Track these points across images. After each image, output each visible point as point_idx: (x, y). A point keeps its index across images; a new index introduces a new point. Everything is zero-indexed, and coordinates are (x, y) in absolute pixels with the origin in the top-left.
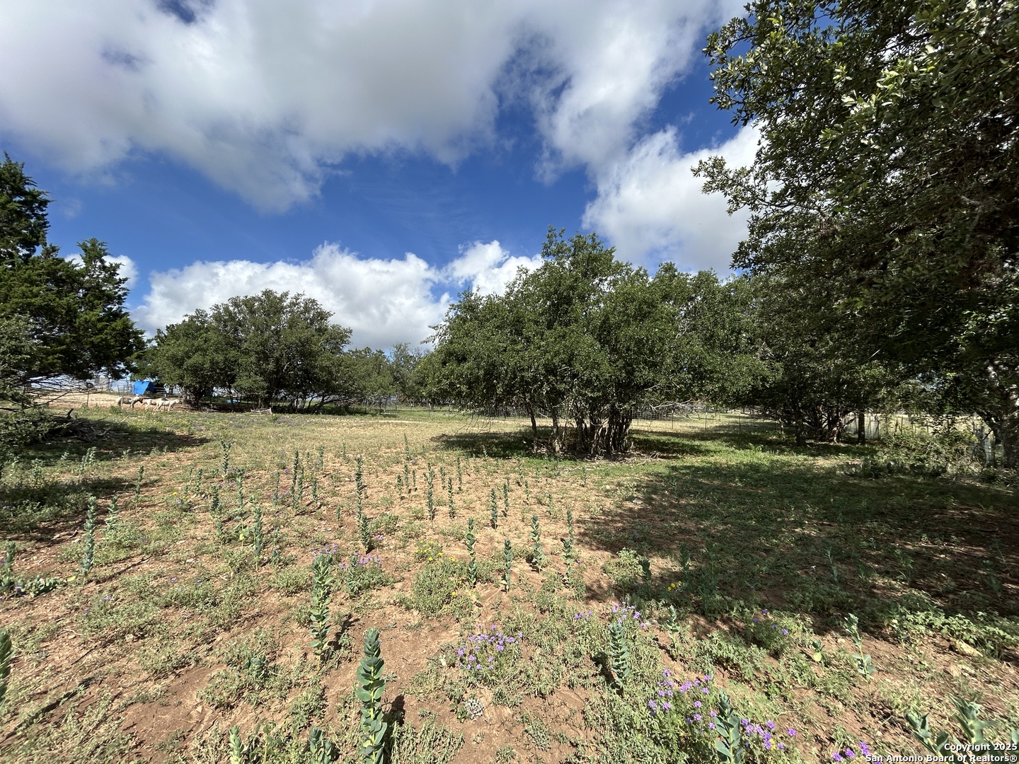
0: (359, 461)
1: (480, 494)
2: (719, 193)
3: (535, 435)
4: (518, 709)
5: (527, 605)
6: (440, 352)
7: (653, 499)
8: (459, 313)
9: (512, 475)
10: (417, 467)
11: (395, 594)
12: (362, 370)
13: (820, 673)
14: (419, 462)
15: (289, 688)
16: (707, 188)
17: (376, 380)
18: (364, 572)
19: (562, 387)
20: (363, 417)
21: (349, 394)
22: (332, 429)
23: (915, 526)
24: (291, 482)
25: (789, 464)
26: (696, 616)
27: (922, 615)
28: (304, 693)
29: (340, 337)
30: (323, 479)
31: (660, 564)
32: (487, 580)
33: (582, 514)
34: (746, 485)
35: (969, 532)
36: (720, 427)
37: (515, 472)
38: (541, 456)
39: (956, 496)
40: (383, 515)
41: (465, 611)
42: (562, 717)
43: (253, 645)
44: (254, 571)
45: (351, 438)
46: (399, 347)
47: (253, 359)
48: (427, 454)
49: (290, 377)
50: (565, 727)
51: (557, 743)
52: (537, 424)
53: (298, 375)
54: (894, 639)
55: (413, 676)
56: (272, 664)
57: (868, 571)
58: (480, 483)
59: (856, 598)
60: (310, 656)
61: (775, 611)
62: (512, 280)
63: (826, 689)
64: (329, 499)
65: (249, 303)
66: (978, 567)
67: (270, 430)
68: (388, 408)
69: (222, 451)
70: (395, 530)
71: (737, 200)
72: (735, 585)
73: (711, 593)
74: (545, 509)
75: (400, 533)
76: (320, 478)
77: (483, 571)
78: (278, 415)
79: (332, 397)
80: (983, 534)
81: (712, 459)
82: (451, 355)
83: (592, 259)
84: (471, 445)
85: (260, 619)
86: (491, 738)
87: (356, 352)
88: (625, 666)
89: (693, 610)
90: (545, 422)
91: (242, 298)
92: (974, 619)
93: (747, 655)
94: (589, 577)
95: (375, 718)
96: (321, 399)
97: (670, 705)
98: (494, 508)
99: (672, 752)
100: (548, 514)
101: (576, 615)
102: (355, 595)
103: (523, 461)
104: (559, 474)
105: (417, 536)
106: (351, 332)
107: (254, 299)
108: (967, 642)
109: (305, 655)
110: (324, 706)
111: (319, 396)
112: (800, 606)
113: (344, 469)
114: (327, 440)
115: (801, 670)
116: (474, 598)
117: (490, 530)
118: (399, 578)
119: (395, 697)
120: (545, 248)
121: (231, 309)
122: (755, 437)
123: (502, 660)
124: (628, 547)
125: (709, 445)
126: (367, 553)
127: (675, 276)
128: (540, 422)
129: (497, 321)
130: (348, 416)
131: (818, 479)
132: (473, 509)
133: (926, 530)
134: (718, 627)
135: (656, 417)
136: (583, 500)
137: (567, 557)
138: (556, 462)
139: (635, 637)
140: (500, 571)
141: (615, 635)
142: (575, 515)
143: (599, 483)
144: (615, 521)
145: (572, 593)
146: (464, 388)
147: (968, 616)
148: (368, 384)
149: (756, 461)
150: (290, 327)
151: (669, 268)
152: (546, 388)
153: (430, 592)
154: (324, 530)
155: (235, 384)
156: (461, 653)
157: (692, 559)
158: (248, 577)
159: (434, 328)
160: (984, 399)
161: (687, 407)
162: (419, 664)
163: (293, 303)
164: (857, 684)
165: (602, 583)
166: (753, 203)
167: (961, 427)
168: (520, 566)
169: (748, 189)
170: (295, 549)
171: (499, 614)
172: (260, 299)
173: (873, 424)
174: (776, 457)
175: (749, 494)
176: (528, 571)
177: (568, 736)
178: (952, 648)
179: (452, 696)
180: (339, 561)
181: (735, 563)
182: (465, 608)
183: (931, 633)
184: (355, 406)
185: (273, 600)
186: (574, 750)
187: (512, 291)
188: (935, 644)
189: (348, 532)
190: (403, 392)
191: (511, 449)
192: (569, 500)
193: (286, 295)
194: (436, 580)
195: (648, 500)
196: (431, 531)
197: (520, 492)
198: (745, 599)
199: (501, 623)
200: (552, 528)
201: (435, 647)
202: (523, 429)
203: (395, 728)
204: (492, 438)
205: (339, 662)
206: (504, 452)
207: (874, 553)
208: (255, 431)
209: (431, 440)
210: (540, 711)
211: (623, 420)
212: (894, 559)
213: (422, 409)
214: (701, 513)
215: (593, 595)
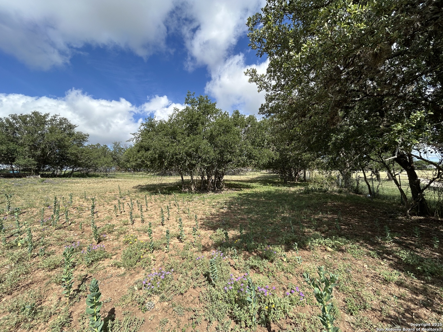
0: (93, 199)
1: (156, 211)
2: (254, 83)
3: (183, 184)
4: (171, 302)
5: (177, 257)
6: (136, 146)
7: (231, 207)
8: (146, 128)
9: (172, 202)
10: (125, 201)
11: (112, 262)
12: (95, 155)
13: (285, 265)
14: (127, 198)
15: (50, 316)
16: (250, 81)
17: (103, 159)
18: (95, 253)
19: (194, 162)
20: (96, 178)
21: (88, 167)
22: (78, 185)
23: (318, 210)
24: (53, 213)
25: (281, 191)
26: (245, 252)
27: (317, 240)
28: (59, 317)
29: (82, 138)
30: (73, 210)
31: (232, 233)
32: (158, 249)
33: (202, 216)
34: (266, 200)
35: (333, 210)
36: (258, 177)
37: (174, 200)
38: (186, 192)
39: (330, 198)
40: (107, 224)
41: (147, 264)
42: (190, 301)
43: (27, 299)
44: (28, 261)
45: (89, 189)
46: (115, 144)
47: (27, 149)
48: (131, 195)
49: (52, 158)
50: (191, 305)
51: (187, 312)
52: (184, 179)
53: (56, 157)
54: (309, 250)
55: (120, 297)
56: (39, 306)
57: (303, 227)
58: (157, 206)
59: (298, 237)
60: (63, 299)
61: (272, 246)
62: (171, 114)
63: (287, 271)
64: (76, 220)
65: (23, 118)
66: (334, 222)
67: (40, 186)
68: (110, 173)
69: (6, 200)
70: (113, 231)
71: (261, 87)
72: (260, 238)
73: (251, 242)
74: (186, 215)
75: (116, 233)
76: (71, 209)
77: (156, 245)
78: (44, 179)
79: (78, 169)
80: (337, 210)
81: (254, 190)
82: (142, 147)
83: (206, 107)
84: (152, 189)
85: (32, 285)
86: (158, 317)
87: (92, 146)
88: (216, 275)
89: (244, 249)
90: (187, 178)
91: (18, 115)
92: (331, 239)
93: (261, 263)
94: (204, 242)
95: (97, 320)
96: (71, 170)
97: (233, 287)
98: (163, 217)
99: (232, 305)
100: (188, 217)
101: (198, 258)
102: (90, 265)
103: (177, 195)
104: (193, 200)
105: (125, 233)
106: (88, 135)
107: (27, 116)
108: (329, 247)
109: (60, 298)
110: (71, 321)
111: (71, 168)
112: (281, 243)
113: (85, 204)
114: (75, 190)
115: (279, 265)
116: (152, 258)
117: (161, 227)
118: (114, 253)
119: (111, 309)
120: (186, 100)
121: (11, 120)
122: (270, 181)
123: (164, 282)
124: (220, 227)
125: (254, 184)
126: (97, 244)
127: (239, 116)
128: (185, 178)
129: (164, 132)
130: (88, 178)
131: (290, 195)
132: (153, 218)
133: (321, 211)
134: (253, 255)
135: (234, 174)
136: (203, 210)
137: (194, 234)
138: (192, 195)
139: (221, 263)
140: (165, 244)
141: (212, 263)
142: (199, 217)
143: (210, 203)
144: (216, 218)
145: (197, 249)
146: (149, 163)
147: (330, 238)
148: (99, 162)
149: (270, 190)
150: (51, 132)
151: (237, 113)
152: (187, 163)
153: (130, 258)
154: (72, 236)
155: (15, 163)
156: (144, 282)
157: (245, 230)
158: (24, 265)
159: (133, 134)
160: (340, 165)
161: (246, 169)
162: (123, 291)
163: (52, 119)
164: (297, 267)
165: (209, 243)
166: (267, 88)
167: (333, 175)
168: (174, 241)
169: (265, 83)
170: (54, 247)
171: (164, 263)
172: (30, 116)
173: (308, 174)
174: (277, 188)
175: (266, 203)
176: (178, 243)
177: (192, 308)
178: (326, 250)
179: (139, 303)
180: (81, 250)
181: (260, 229)
182: (148, 263)
183: (320, 246)
184: (92, 173)
185: (40, 274)
186: (194, 313)
187: (171, 119)
188: (321, 249)
189: (87, 235)
190: (118, 165)
191: (172, 190)
192: (197, 211)
193: (47, 115)
194: (133, 252)
195: (229, 208)
196: (132, 230)
197: (175, 209)
198: (263, 243)
199: (164, 266)
200: (189, 223)
201: (132, 282)
202: (178, 181)
203: (109, 323)
204: (163, 186)
205: (80, 299)
206: (169, 191)
207: (305, 220)
208: (29, 187)
209: (133, 188)
210: (180, 301)
211: (220, 176)
212: (311, 222)
213: (128, 173)
214: (249, 212)
215: (205, 249)
